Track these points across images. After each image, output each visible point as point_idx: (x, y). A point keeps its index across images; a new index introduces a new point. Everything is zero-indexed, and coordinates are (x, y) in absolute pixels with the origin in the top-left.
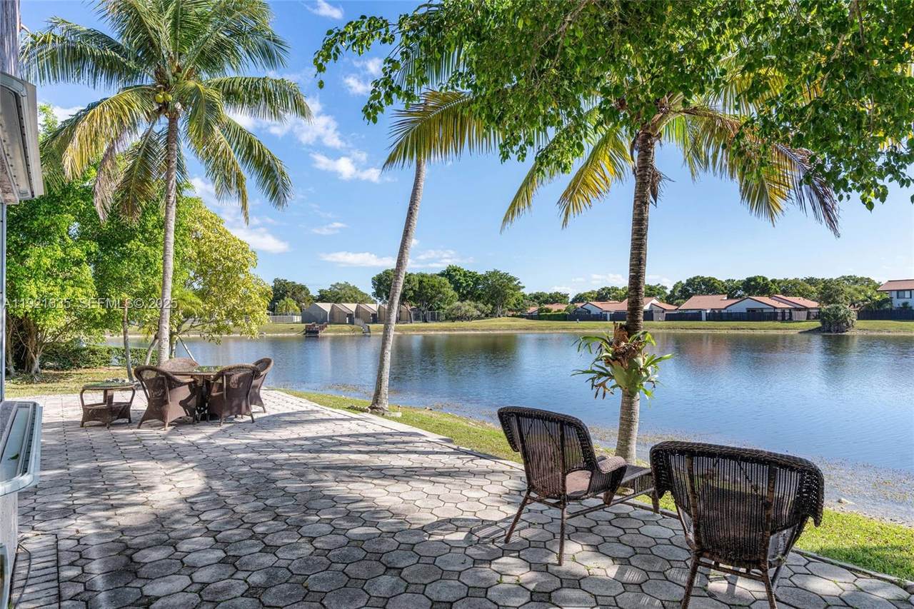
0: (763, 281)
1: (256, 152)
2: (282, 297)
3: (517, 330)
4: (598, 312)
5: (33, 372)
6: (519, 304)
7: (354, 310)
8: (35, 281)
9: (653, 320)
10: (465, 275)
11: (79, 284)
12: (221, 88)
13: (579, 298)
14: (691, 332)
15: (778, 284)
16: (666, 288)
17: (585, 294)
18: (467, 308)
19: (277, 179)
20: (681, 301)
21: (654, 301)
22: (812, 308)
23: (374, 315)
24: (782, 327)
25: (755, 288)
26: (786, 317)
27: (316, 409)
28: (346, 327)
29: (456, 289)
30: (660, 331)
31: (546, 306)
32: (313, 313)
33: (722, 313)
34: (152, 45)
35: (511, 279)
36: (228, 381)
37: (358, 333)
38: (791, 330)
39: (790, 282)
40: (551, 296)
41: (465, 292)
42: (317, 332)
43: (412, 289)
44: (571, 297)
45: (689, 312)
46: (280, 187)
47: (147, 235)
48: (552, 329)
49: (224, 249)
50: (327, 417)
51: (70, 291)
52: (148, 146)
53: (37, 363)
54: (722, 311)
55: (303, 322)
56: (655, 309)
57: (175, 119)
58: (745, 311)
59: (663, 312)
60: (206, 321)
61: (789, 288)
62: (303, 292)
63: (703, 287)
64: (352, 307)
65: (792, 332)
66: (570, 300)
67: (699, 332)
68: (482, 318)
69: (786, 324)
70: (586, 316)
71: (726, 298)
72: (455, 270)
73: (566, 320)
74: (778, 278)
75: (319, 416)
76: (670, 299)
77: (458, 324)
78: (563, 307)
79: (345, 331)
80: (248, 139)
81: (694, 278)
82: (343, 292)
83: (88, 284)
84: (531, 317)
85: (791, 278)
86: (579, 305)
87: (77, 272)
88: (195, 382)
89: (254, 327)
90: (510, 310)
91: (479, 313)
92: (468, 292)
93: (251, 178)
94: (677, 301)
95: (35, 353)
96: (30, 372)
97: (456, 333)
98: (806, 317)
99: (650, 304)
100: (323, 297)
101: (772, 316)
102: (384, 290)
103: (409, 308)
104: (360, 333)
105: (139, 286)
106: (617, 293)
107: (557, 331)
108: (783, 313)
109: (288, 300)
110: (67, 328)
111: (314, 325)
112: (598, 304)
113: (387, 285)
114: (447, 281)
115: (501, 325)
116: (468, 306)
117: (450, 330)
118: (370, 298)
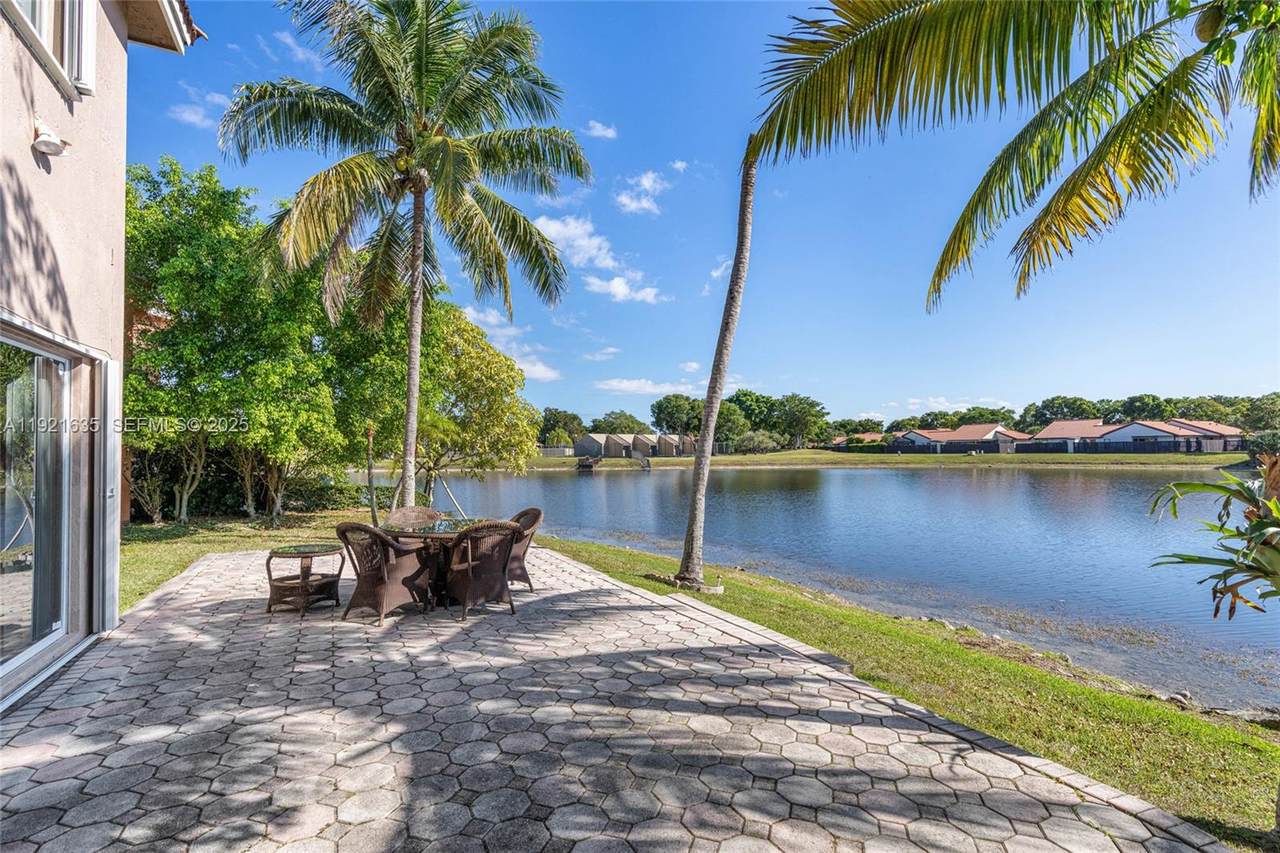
0: (1153, 401)
1: (520, 231)
2: (553, 427)
3: (822, 464)
4: (925, 442)
5: (274, 514)
6: (822, 434)
7: (631, 442)
8: (266, 405)
9: (998, 452)
10: (757, 400)
11: (315, 408)
12: (476, 144)
13: (896, 426)
14: (1053, 467)
15: (1175, 404)
16: (1013, 412)
17: (903, 421)
18: (761, 438)
19: (548, 268)
20: (1036, 427)
21: (1000, 428)
22: (1232, 436)
23: (653, 447)
24: (1187, 461)
25: (1142, 410)
26: (1194, 447)
27: (606, 586)
28: (623, 461)
29: (748, 417)
30: (1011, 466)
31: (857, 436)
32: (586, 445)
33: (1097, 444)
34: (391, 93)
35: (813, 405)
36: (475, 548)
37: (636, 468)
38: (1204, 465)
39: (1192, 402)
40: (860, 423)
41: (758, 420)
42: (592, 467)
43: (696, 417)
44: (886, 425)
45: (1050, 441)
46: (552, 278)
47: (394, 347)
48: (867, 464)
49: (486, 367)
50: (625, 604)
51: (303, 416)
52: (391, 233)
53: (279, 502)
54: (1097, 440)
55: (575, 456)
56: (1001, 438)
57: (420, 192)
58: (1131, 440)
59: (1012, 442)
60: (467, 454)
61: (1192, 410)
62: (575, 423)
63: (1065, 410)
64: (629, 438)
65: (1205, 468)
66: (884, 429)
67: (1067, 467)
68: (778, 451)
69: (1193, 457)
70: (909, 447)
71: (1101, 424)
72: (745, 395)
73: (883, 452)
74: (1175, 396)
75: (613, 601)
76: (1019, 426)
77: (750, 457)
78: (878, 437)
79: (622, 466)
80: (511, 216)
81: (1053, 399)
82: (619, 421)
83: (325, 408)
84: (838, 449)
85: (1194, 396)
86: (899, 434)
87: (314, 393)
88: (426, 548)
89: (522, 462)
90: (811, 441)
91: (775, 444)
92: (762, 420)
93: (515, 266)
94: (1030, 428)
95: (276, 491)
96: (271, 513)
97: (749, 468)
98: (1222, 448)
99: (993, 432)
100: (597, 428)
101: (1172, 446)
102: (664, 419)
103: (693, 439)
104: (639, 468)
105: (386, 410)
106: (946, 420)
107: (874, 466)
108: (1188, 443)
109: (560, 431)
110: (312, 462)
111: (587, 459)
112: (924, 433)
113: (669, 413)
114: (737, 408)
115: (801, 458)
116: (762, 436)
117: (742, 465)
118: (648, 428)
